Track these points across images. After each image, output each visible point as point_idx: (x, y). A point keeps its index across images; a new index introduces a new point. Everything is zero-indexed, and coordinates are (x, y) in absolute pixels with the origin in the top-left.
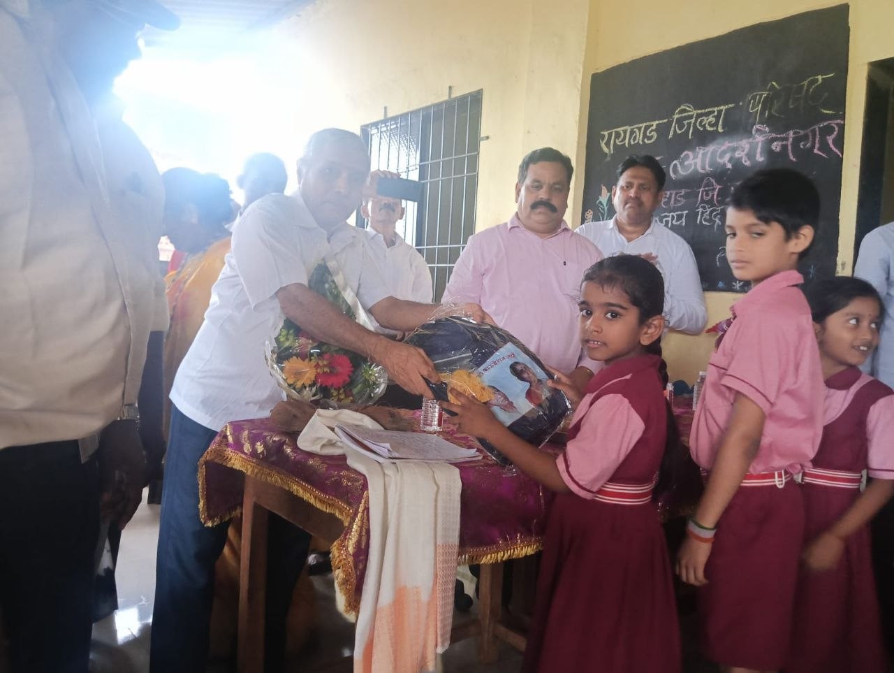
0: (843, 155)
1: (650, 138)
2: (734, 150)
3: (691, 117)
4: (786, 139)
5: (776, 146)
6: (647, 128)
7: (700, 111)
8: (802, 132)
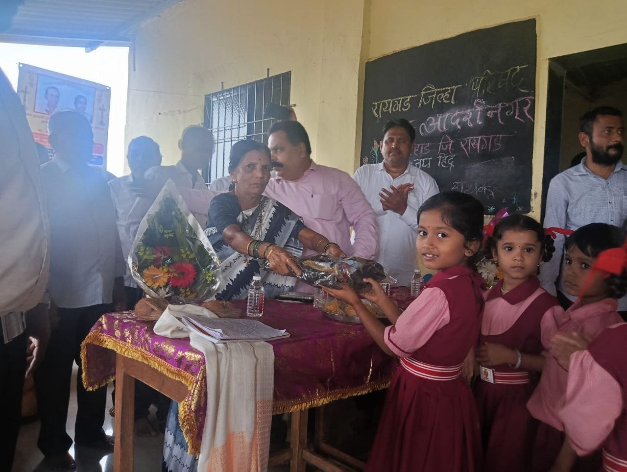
0: (534, 120)
1: (406, 107)
2: (462, 116)
3: (433, 93)
4: (497, 109)
5: (490, 114)
6: (403, 101)
7: (439, 90)
8: (507, 105)
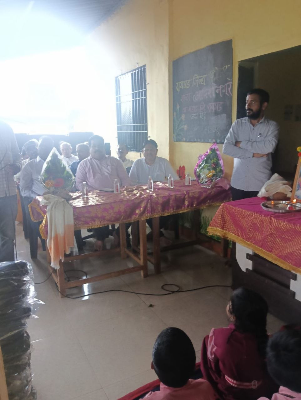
1: (188, 86)
3: (197, 79)
4: (219, 89)
5: (217, 91)
6: (187, 82)
7: (200, 77)
8: (223, 86)
